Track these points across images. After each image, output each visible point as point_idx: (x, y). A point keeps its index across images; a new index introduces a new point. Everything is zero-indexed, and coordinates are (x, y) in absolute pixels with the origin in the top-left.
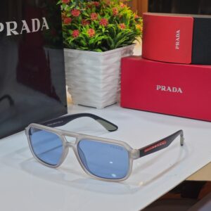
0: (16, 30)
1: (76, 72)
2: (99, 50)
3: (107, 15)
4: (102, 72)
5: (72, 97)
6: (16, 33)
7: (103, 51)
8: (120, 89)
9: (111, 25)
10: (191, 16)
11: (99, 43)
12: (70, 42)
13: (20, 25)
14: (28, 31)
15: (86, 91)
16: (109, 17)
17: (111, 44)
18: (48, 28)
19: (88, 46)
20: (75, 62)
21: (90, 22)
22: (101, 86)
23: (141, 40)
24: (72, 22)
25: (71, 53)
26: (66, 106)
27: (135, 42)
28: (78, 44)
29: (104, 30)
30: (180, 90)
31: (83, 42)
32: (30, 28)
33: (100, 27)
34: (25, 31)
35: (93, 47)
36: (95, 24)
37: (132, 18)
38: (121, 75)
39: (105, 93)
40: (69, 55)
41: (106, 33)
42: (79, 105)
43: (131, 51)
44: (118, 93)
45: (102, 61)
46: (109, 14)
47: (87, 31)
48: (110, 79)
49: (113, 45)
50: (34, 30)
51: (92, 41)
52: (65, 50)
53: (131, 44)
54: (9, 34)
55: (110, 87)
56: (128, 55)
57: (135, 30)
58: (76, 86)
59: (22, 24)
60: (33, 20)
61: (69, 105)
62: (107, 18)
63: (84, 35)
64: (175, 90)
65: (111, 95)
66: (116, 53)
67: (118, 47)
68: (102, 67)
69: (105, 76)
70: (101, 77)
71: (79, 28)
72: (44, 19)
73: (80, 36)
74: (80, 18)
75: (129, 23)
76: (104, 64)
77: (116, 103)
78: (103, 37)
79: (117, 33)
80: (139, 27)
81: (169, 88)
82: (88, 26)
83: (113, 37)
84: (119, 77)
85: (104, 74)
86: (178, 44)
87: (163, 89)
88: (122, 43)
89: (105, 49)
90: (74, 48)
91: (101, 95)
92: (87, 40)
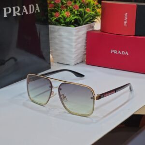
0: (19, 12)
1: (57, 41)
2: (72, 26)
3: (78, 2)
4: (74, 41)
5: (53, 57)
6: (19, 14)
7: (76, 26)
8: (85, 52)
9: (81, 9)
10: (135, 4)
11: (73, 21)
12: (53, 21)
13: (22, 9)
14: (27, 13)
15: (62, 53)
16: (80, 4)
17: (80, 22)
18: (39, 11)
19: (65, 23)
20: (56, 34)
21: (67, 7)
22: (74, 50)
23: (100, 20)
24: (55, 7)
25: (53, 28)
26: (50, 64)
27: (96, 20)
28: (58, 22)
29: (76, 12)
30: (127, 53)
31: (62, 20)
32: (28, 11)
33: (74, 11)
34: (25, 13)
35: (68, 24)
36: (70, 8)
37: (94, 4)
38: (86, 43)
39: (76, 55)
40: (52, 29)
41: (77, 15)
42: (58, 63)
43: (93, 27)
44: (84, 55)
45: (74, 33)
46: (80, 2)
47: (65, 13)
48: (79, 45)
49: (82, 23)
50: (30, 13)
51: (68, 20)
52: (50, 26)
53: (93, 22)
54: (14, 15)
55: (79, 51)
56: (91, 29)
57: (96, 13)
58: (56, 50)
59: (23, 8)
60: (30, 6)
61: (51, 63)
62: (78, 4)
63: (63, 16)
64: (123, 53)
65: (79, 56)
66: (83, 28)
67: (85, 24)
68: (74, 38)
69: (76, 43)
70: (74, 44)
71: (60, 11)
72: (37, 5)
73: (60, 16)
74: (60, 4)
75: (92, 8)
76: (75, 36)
77: (82, 62)
78: (75, 17)
79: (85, 15)
80: (99, 11)
81: (119, 52)
82: (65, 9)
83: (82, 17)
84: (85, 44)
85: (75, 42)
86: (126, 22)
87: (116, 52)
88: (87, 22)
89: (76, 25)
90: (56, 25)
91: (74, 56)
92: (65, 19)
